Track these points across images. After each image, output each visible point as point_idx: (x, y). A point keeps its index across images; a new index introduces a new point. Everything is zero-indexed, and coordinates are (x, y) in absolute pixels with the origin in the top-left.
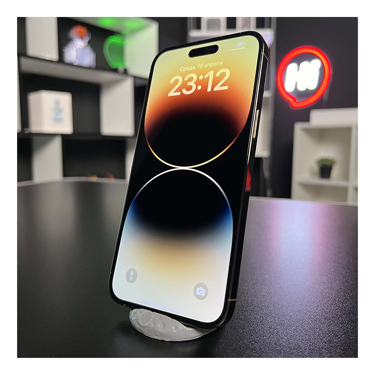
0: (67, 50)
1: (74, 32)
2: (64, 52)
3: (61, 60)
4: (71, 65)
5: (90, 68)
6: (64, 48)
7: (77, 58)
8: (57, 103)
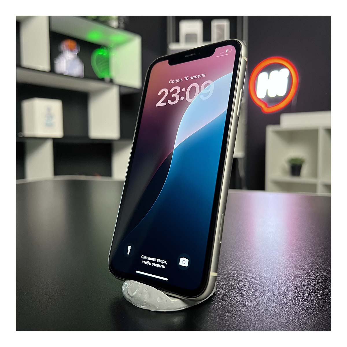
0: (58, 62)
1: (65, 45)
2: (55, 64)
3: (52, 70)
4: (62, 75)
5: (78, 78)
6: (55, 59)
7: (67, 69)
8: (49, 109)
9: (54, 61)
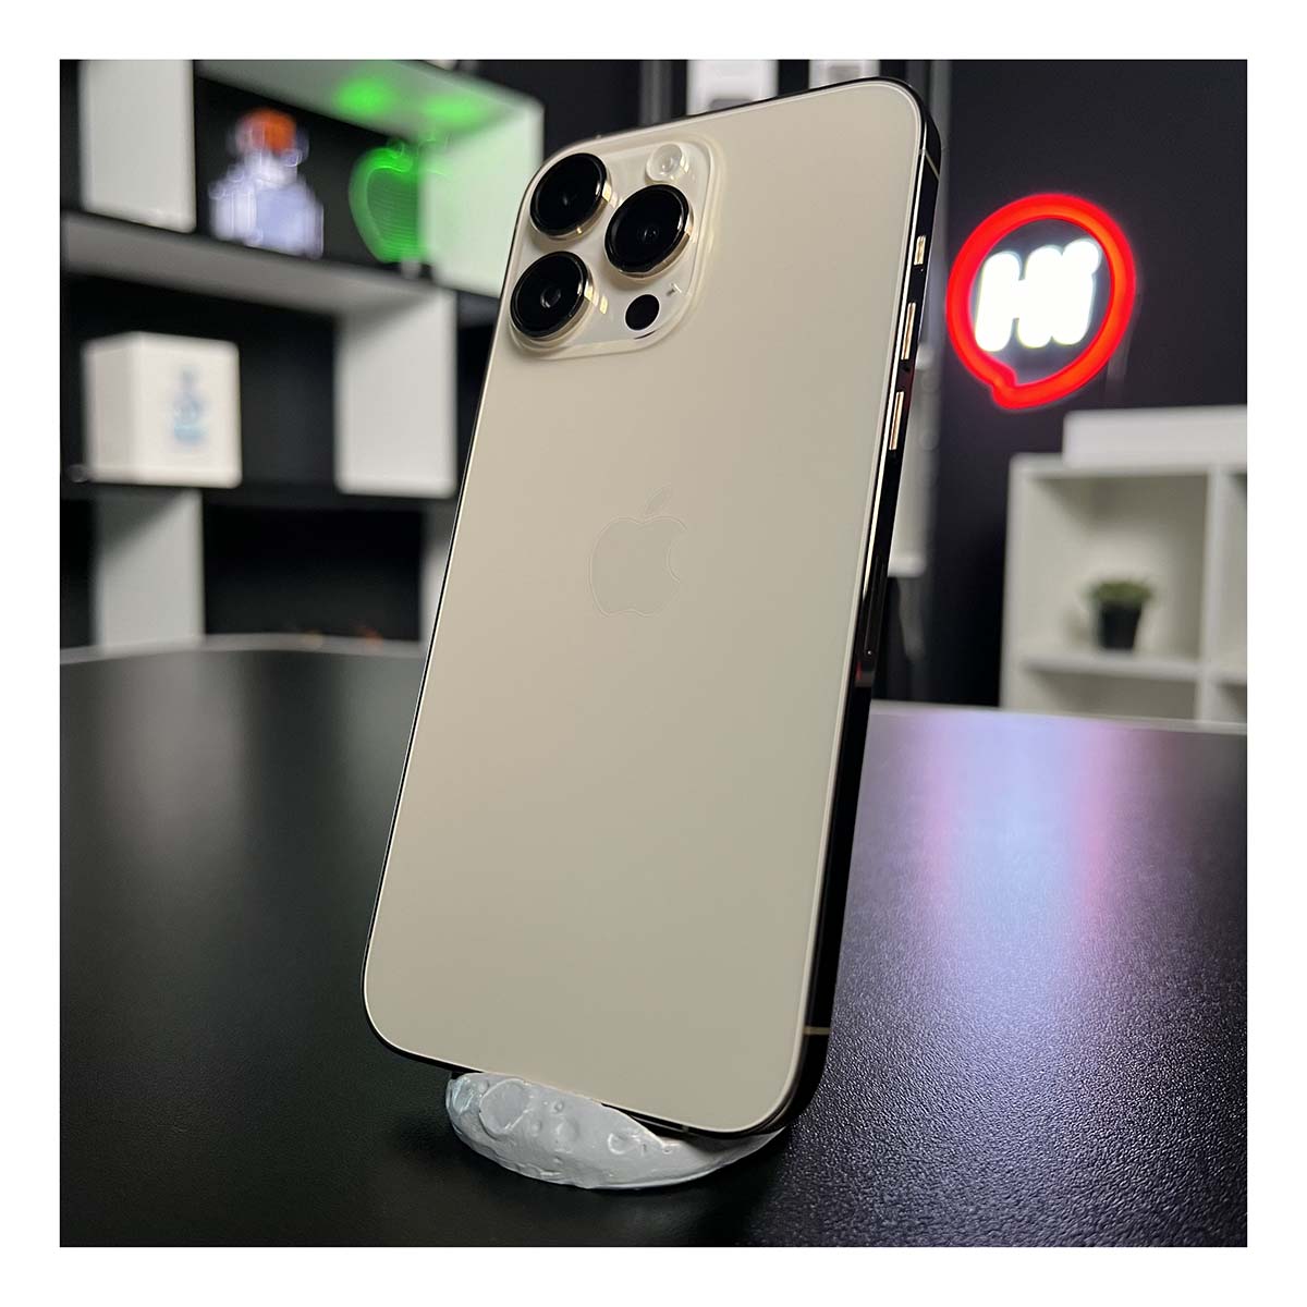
0: (224, 195)
1: (251, 133)
2: (215, 201)
3: (203, 226)
4: (237, 245)
5: (301, 258)
6: (214, 187)
7: (258, 224)
9: (210, 194)
